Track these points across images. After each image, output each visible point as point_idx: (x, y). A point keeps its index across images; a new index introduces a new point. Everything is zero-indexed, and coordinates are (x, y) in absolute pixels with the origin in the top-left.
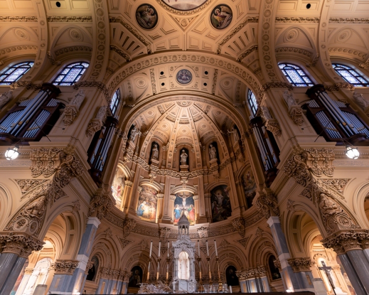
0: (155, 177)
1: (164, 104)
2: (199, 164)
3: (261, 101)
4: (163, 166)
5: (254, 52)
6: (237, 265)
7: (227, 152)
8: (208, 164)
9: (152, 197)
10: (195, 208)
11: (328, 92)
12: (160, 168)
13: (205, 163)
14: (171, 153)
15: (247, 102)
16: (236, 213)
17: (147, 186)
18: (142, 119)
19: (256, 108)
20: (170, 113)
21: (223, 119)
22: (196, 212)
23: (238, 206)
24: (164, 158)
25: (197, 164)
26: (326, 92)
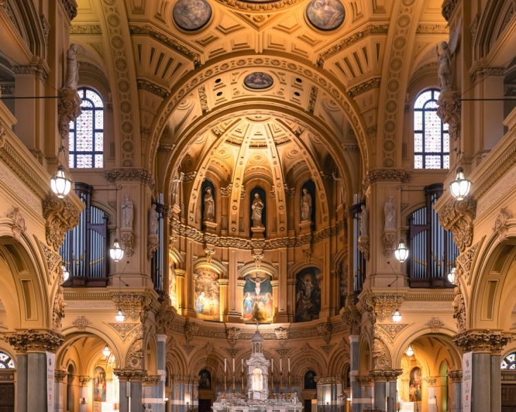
0: (213, 253)
2: (282, 225)
4: (224, 230)
7: (328, 215)
8: (298, 227)
9: (212, 285)
10: (273, 298)
12: (220, 234)
13: (292, 225)
14: (235, 204)
17: (203, 269)
20: (233, 132)
22: (275, 304)
23: (328, 305)
24: (224, 213)
25: (279, 226)
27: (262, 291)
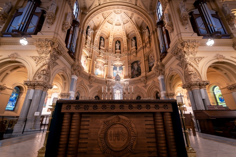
0: (103, 56)
1: (106, 11)
2: (126, 49)
3: (165, 10)
4: (107, 50)
6: (141, 96)
7: (142, 43)
8: (131, 50)
9: (102, 67)
10: (123, 72)
12: (105, 52)
13: (129, 49)
14: (111, 43)
15: (156, 10)
16: (143, 74)
17: (99, 61)
18: (93, 22)
19: (161, 14)
20: (110, 18)
21: (141, 22)
22: (124, 73)
23: (145, 71)
24: (107, 46)
25: (125, 50)
27: (120, 70)
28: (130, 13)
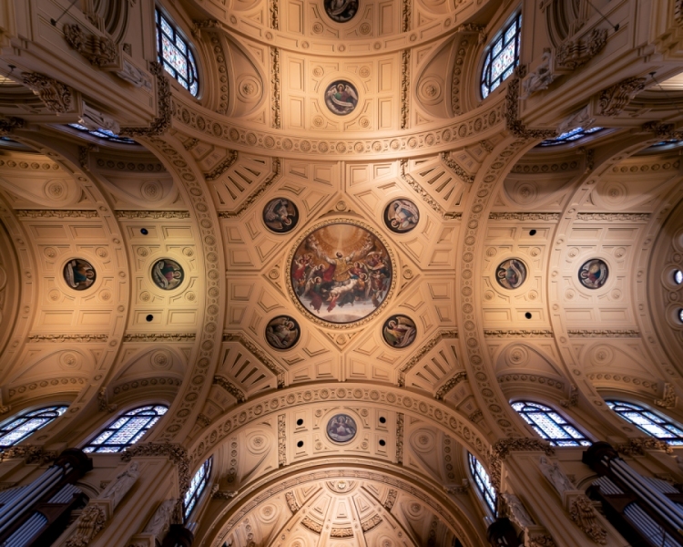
1: (299, 487)
3: (499, 481)
5: (462, 383)
11: (625, 458)
15: (471, 480)
18: (248, 527)
19: (493, 495)
20: (311, 509)
21: (428, 521)
26: (621, 459)
28: (383, 490)
